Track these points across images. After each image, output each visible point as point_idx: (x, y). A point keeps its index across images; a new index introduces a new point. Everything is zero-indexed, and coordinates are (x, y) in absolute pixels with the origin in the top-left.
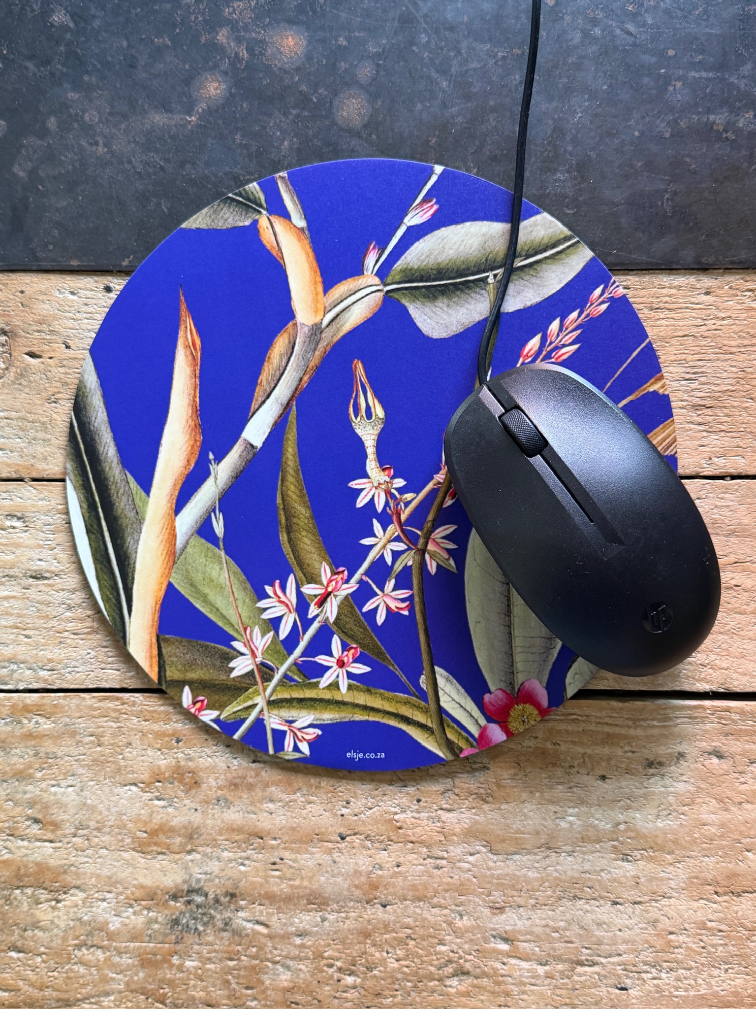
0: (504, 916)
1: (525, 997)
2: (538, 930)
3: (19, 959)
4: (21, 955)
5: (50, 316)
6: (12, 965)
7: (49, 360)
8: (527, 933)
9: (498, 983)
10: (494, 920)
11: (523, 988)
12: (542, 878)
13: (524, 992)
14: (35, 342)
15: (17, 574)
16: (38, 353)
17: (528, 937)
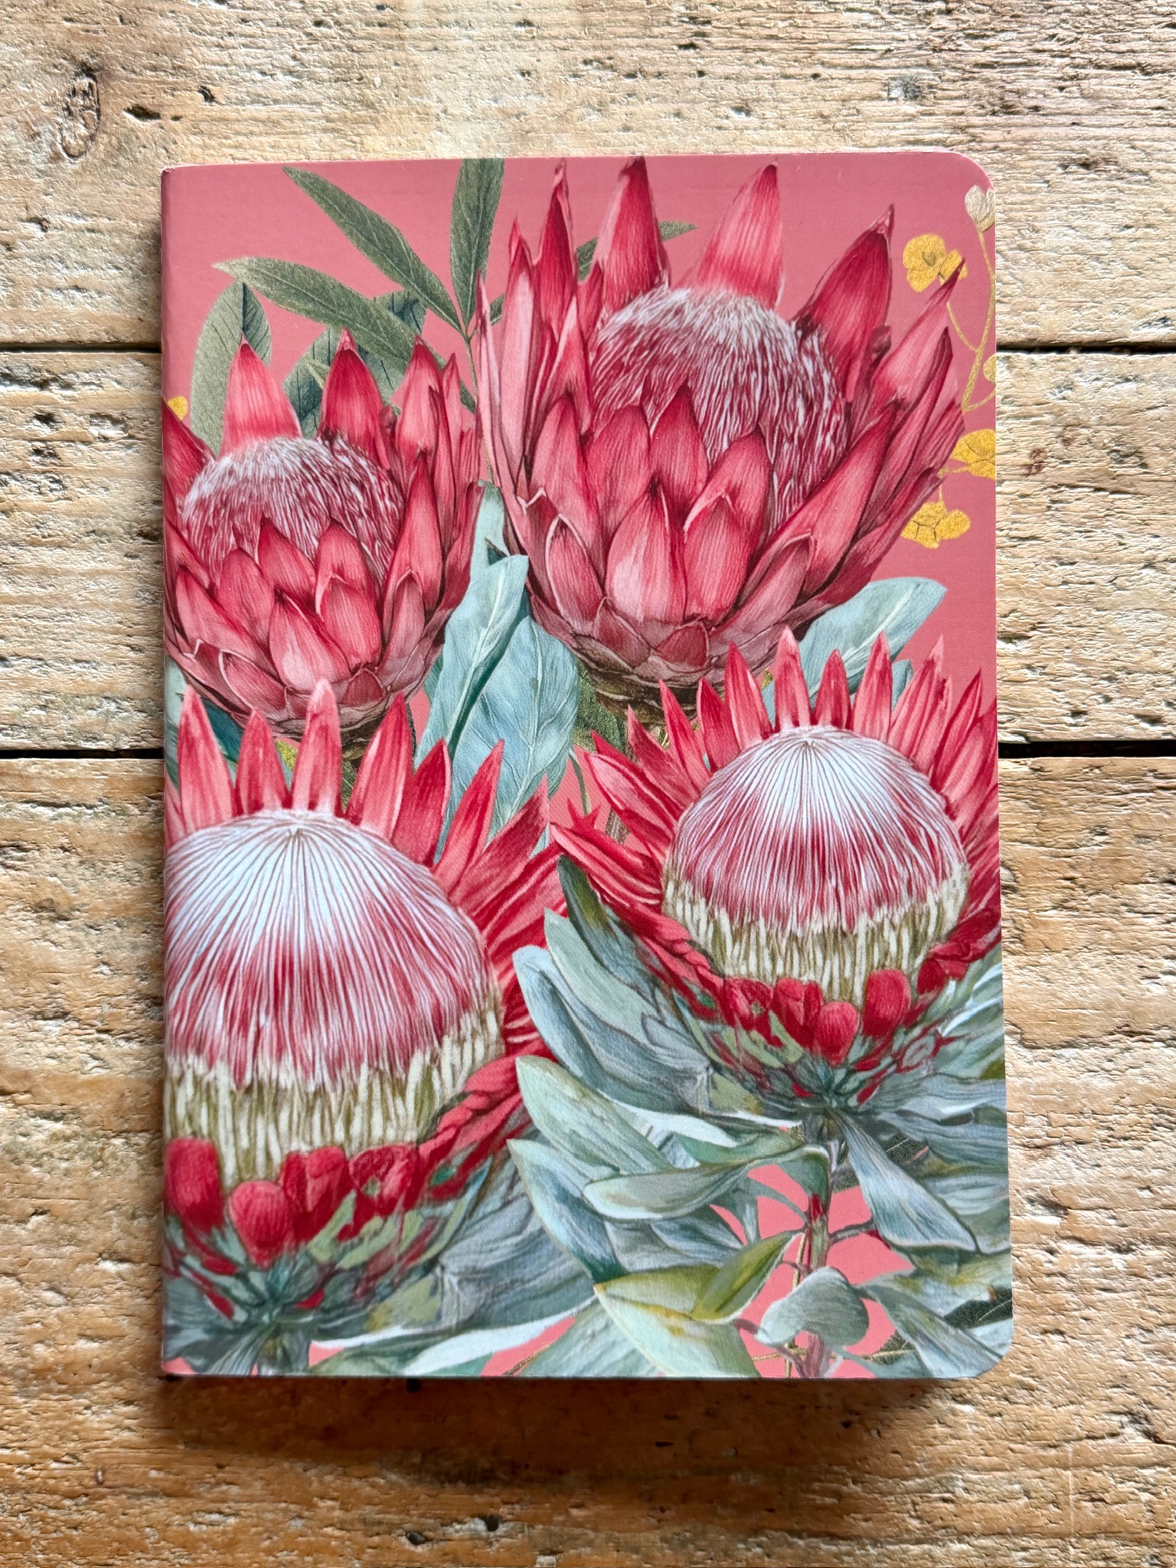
0: (1050, 1162)
1: (1090, 1312)
2: (1114, 1186)
3: (120, 1275)
4: (124, 1267)
5: (175, 40)
6: (106, 1288)
7: (173, 123)
8: (1094, 1193)
9: (1040, 1289)
10: (1031, 1171)
11: (1088, 1297)
12: (1119, 1090)
13: (1088, 1305)
14: (147, 87)
15: (114, 528)
16: (151, 108)
17: (1096, 1200)
